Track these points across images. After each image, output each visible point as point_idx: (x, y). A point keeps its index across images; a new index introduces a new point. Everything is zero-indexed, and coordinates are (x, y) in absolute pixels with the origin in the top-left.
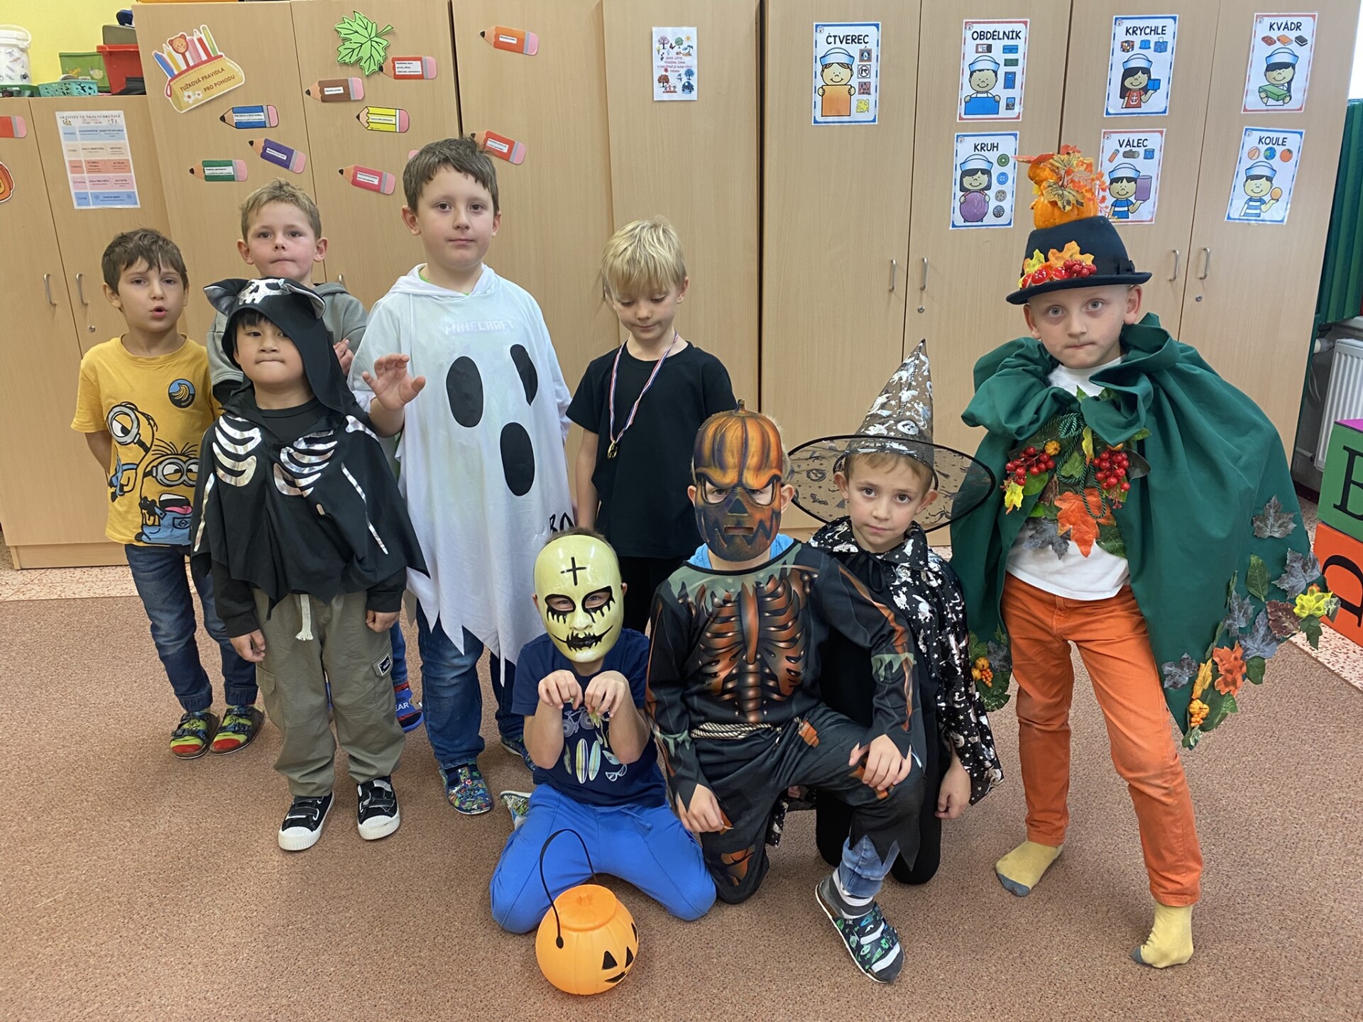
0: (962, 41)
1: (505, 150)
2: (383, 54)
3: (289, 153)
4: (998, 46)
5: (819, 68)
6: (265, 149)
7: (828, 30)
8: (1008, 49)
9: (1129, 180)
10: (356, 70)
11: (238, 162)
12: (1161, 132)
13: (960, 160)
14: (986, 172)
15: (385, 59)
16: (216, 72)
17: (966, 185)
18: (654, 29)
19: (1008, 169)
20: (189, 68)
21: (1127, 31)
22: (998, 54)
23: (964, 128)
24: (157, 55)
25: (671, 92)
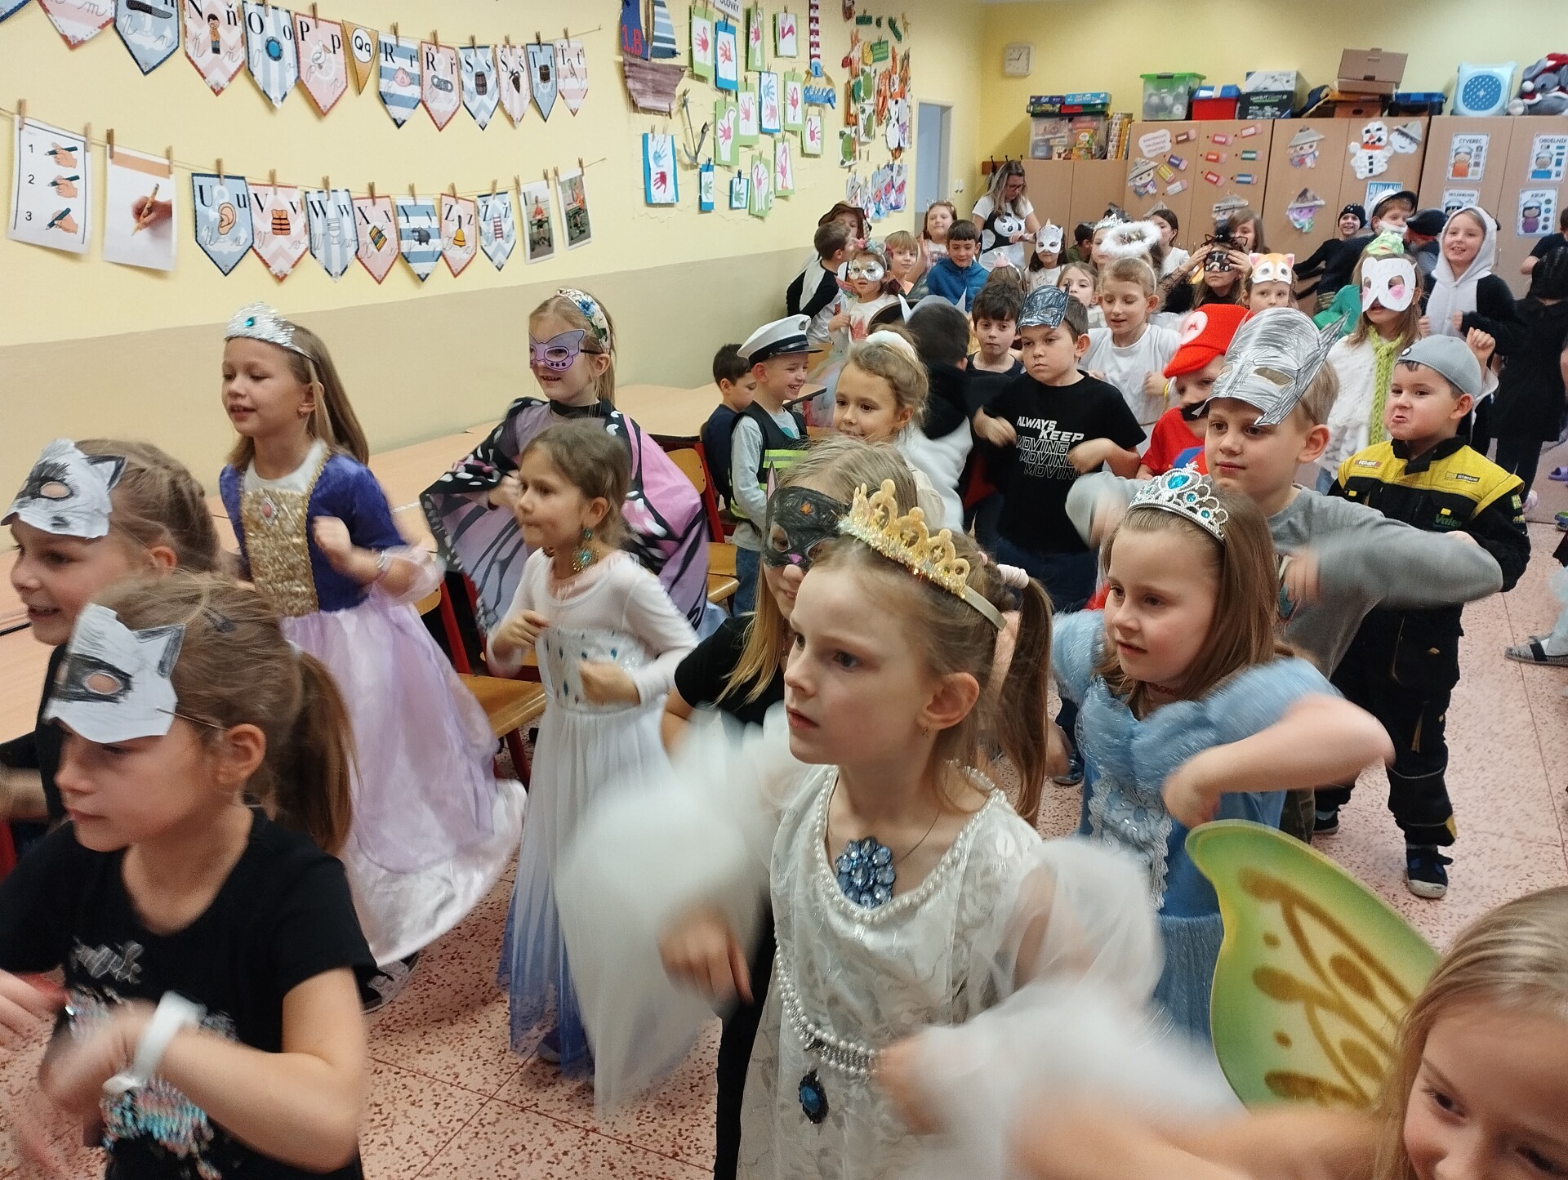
0: (1531, 143)
4: (1553, 147)
5: (1454, 154)
7: (1460, 137)
8: (1558, 148)
13: (1522, 202)
14: (1538, 208)
17: (1526, 214)
19: (1552, 207)
22: (1553, 149)
23: (1529, 185)
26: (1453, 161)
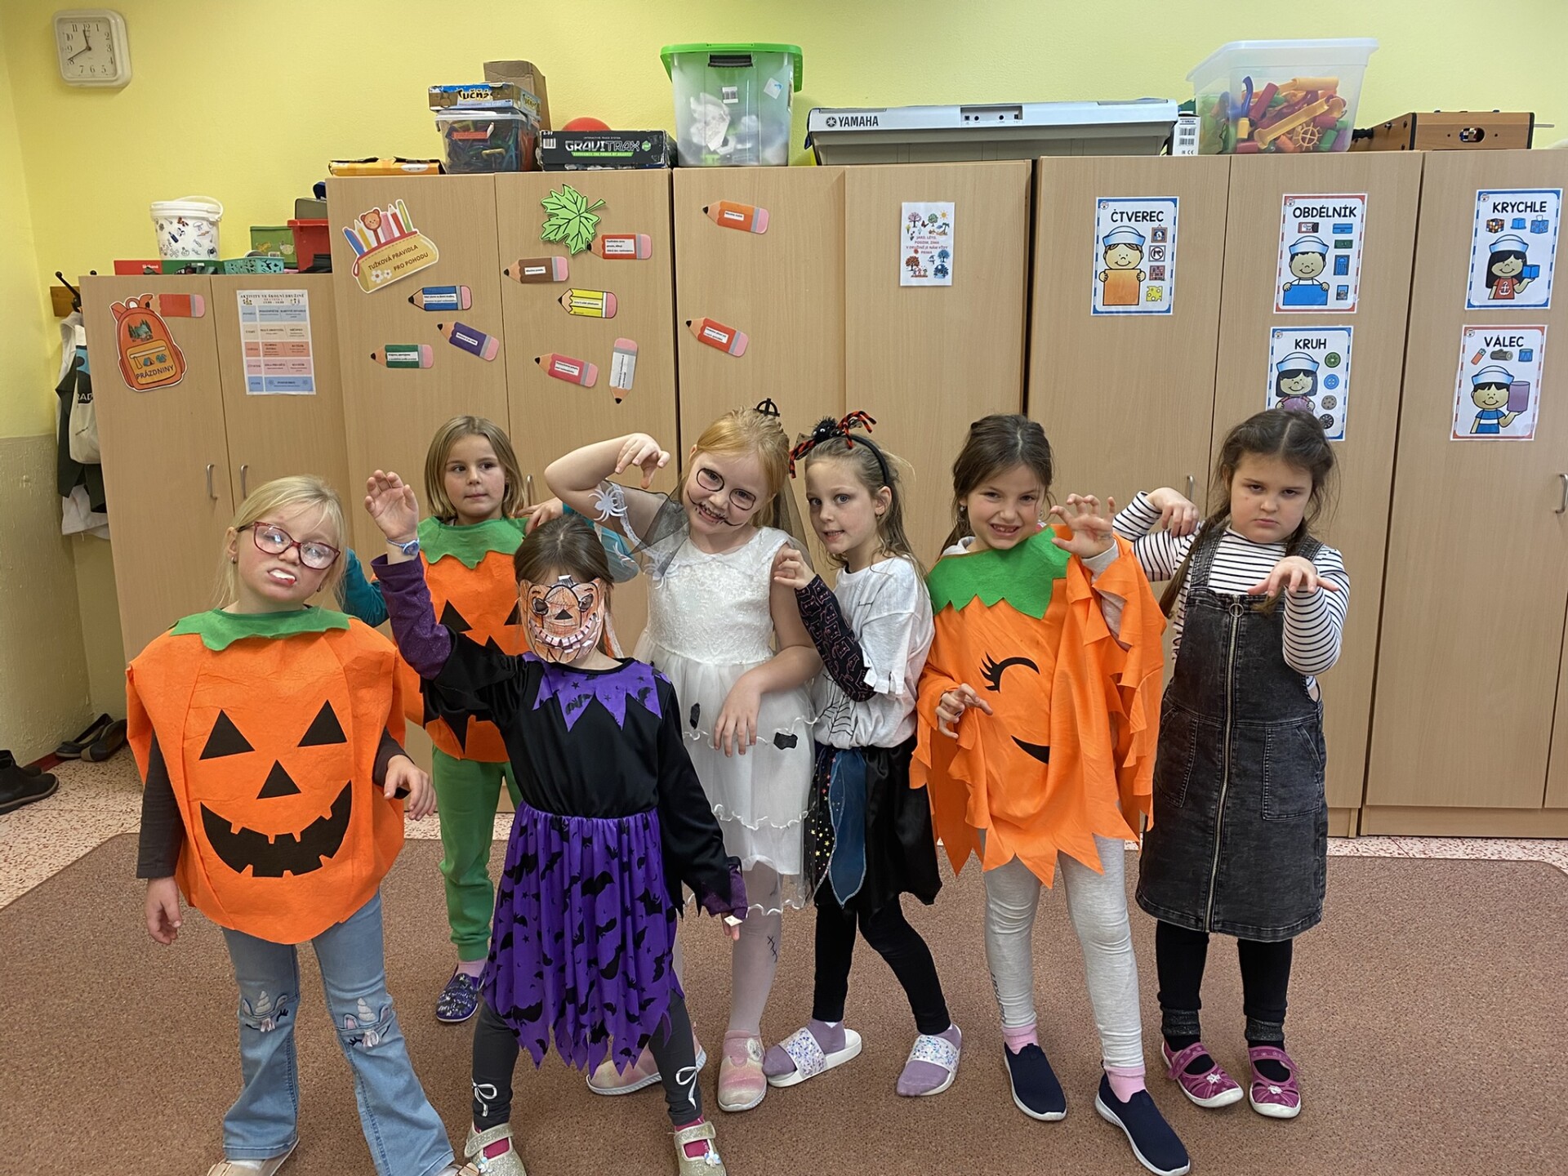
0: (1279, 219)
1: (724, 340)
2: (592, 231)
3: (481, 338)
4: (1326, 225)
5: (1101, 249)
6: (454, 333)
7: (1113, 206)
8: (1338, 229)
9: (1499, 386)
10: (561, 249)
11: (425, 348)
12: (1542, 329)
13: (1277, 360)
14: (1311, 374)
15: (595, 236)
16: (409, 250)
17: (1285, 389)
18: (903, 204)
19: (1340, 372)
20: (380, 245)
21: (1495, 207)
22: (1326, 233)
23: (1284, 320)
24: (347, 231)
25: (920, 276)
26: (1101, 266)
